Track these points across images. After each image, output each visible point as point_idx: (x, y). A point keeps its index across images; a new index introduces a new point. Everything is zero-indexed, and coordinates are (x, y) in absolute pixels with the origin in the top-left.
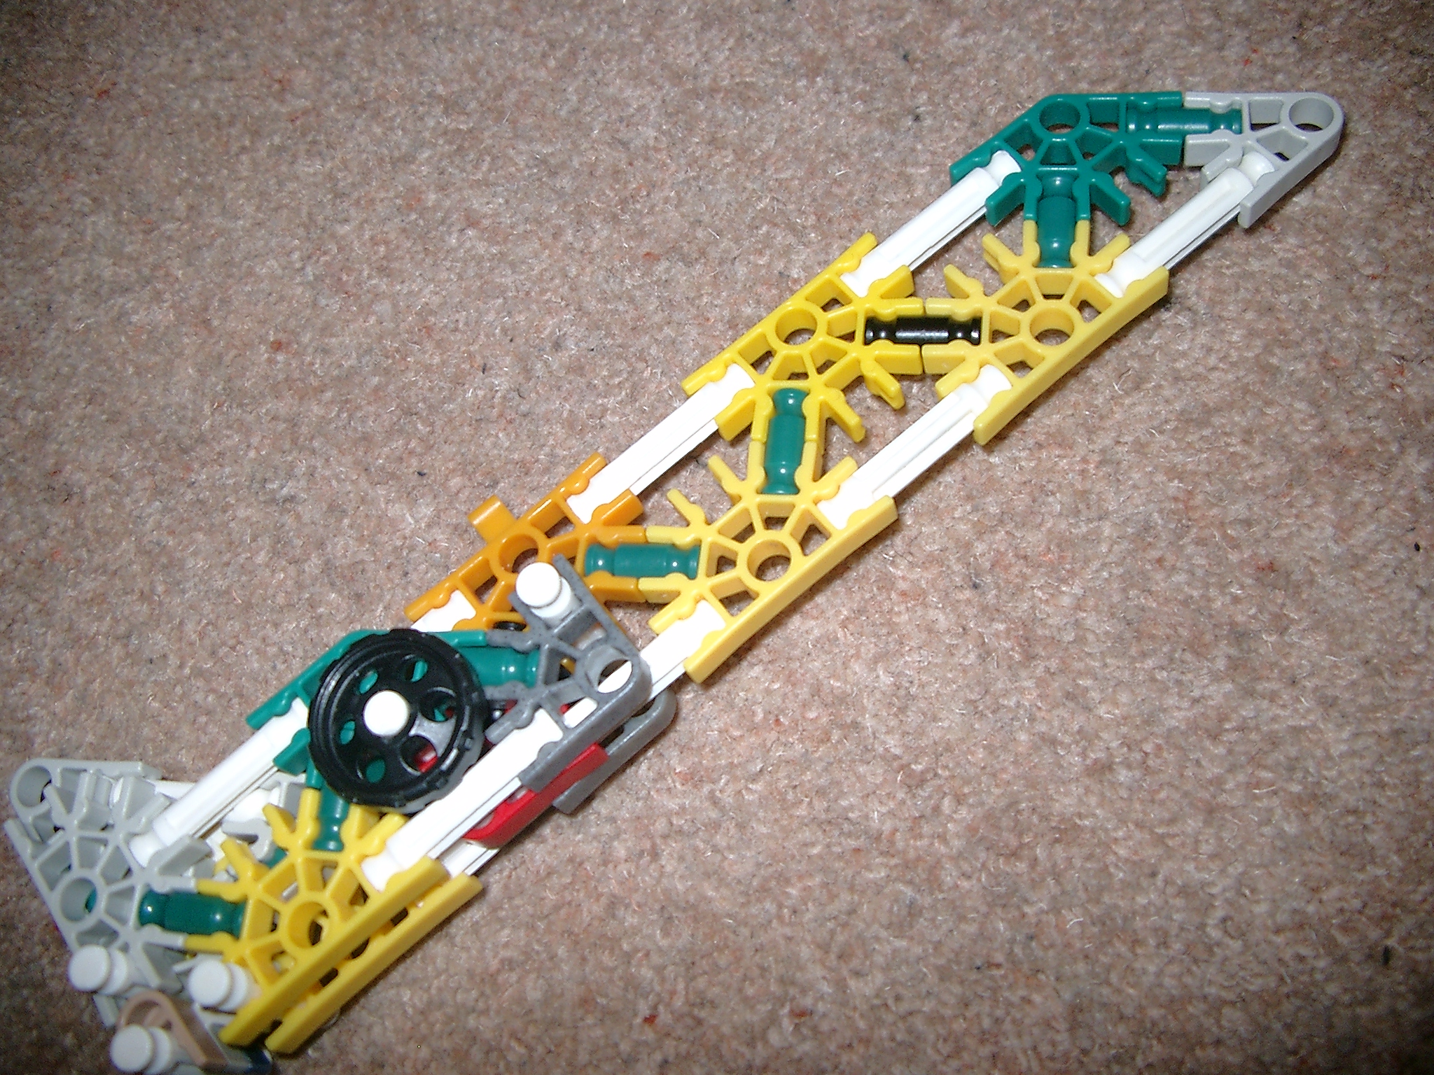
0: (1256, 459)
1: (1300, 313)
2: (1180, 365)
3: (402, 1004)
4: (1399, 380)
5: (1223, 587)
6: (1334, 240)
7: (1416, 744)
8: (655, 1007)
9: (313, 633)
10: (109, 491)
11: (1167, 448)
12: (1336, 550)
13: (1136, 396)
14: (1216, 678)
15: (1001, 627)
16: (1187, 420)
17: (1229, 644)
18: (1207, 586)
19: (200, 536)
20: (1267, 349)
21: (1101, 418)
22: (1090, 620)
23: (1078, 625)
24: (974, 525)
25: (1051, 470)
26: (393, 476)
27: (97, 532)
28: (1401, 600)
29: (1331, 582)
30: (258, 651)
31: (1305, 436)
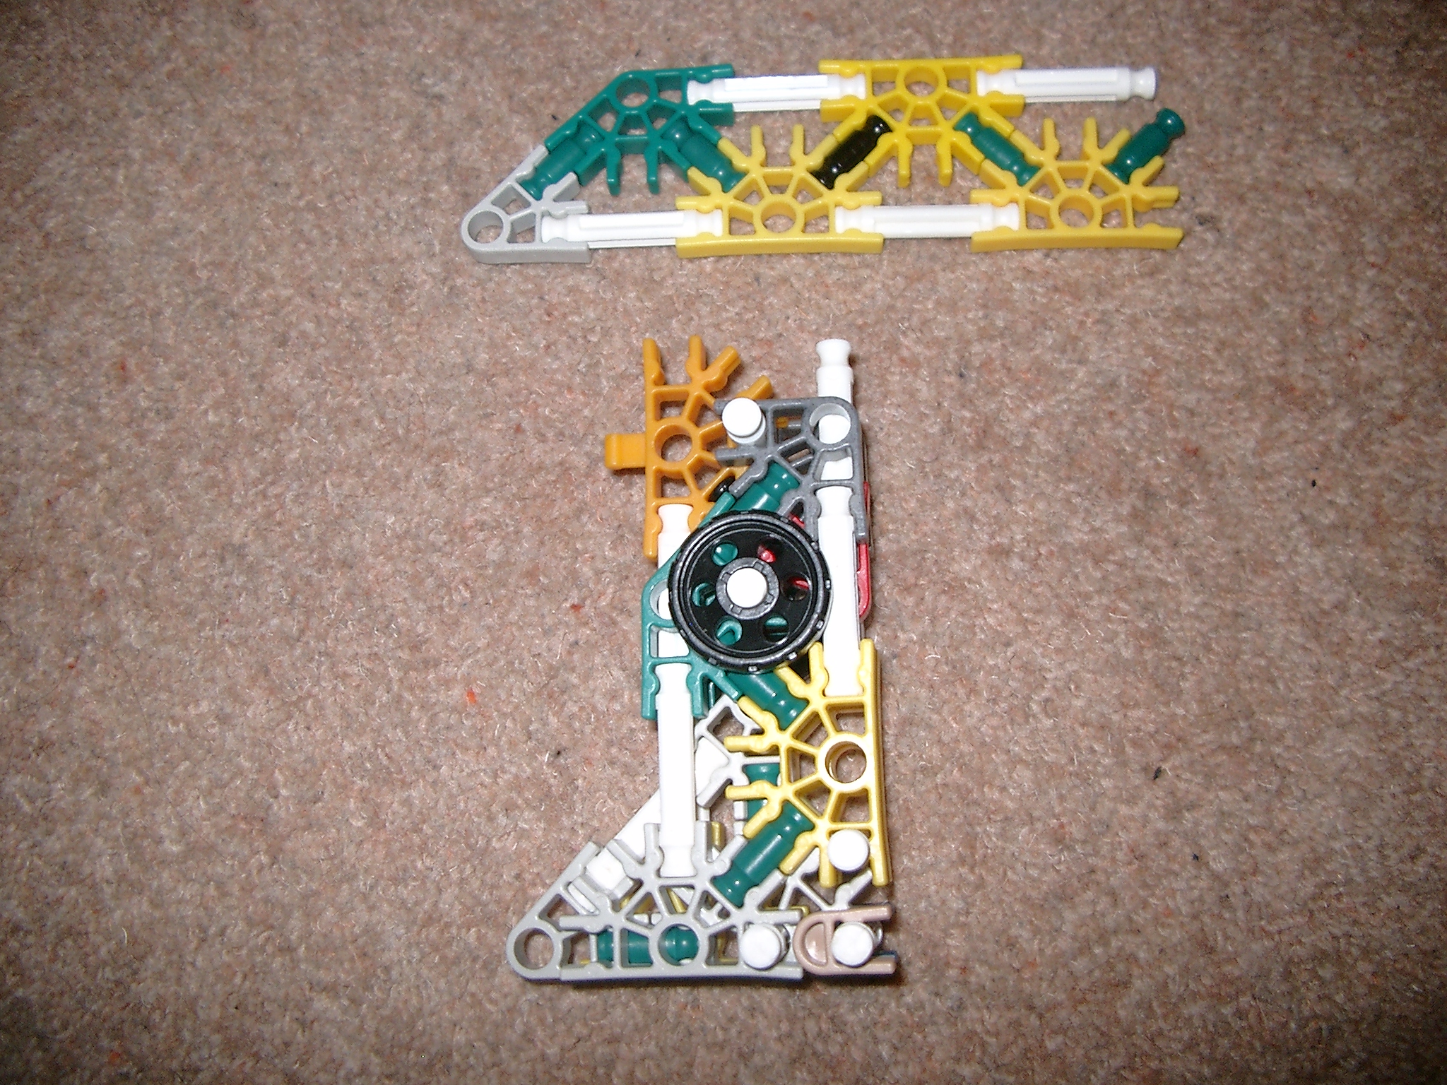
0: (1220, 366)
1: (1303, 268)
2: (1192, 271)
3: (384, 525)
4: (1357, 351)
5: (1152, 453)
6: (1356, 224)
7: (1248, 629)
8: (584, 600)
9: (418, 211)
10: (288, 34)
11: (1154, 330)
12: (1252, 461)
13: (1147, 281)
14: (1118, 519)
15: (968, 414)
16: (1179, 315)
17: (1138, 498)
18: (1141, 447)
19: (352, 100)
20: (1265, 287)
21: (1113, 286)
22: (1039, 436)
23: (1028, 436)
24: (980, 329)
25: (1057, 311)
26: (530, 110)
27: (267, 64)
28: (1285, 517)
29: (1236, 483)
30: (368, 209)
31: (1265, 365)
